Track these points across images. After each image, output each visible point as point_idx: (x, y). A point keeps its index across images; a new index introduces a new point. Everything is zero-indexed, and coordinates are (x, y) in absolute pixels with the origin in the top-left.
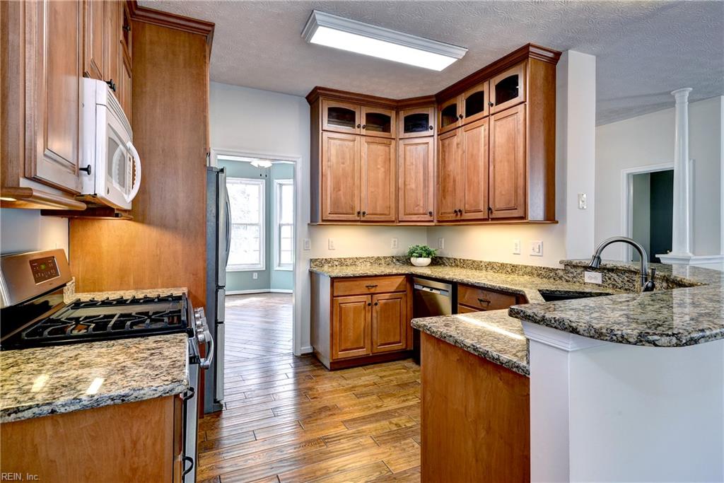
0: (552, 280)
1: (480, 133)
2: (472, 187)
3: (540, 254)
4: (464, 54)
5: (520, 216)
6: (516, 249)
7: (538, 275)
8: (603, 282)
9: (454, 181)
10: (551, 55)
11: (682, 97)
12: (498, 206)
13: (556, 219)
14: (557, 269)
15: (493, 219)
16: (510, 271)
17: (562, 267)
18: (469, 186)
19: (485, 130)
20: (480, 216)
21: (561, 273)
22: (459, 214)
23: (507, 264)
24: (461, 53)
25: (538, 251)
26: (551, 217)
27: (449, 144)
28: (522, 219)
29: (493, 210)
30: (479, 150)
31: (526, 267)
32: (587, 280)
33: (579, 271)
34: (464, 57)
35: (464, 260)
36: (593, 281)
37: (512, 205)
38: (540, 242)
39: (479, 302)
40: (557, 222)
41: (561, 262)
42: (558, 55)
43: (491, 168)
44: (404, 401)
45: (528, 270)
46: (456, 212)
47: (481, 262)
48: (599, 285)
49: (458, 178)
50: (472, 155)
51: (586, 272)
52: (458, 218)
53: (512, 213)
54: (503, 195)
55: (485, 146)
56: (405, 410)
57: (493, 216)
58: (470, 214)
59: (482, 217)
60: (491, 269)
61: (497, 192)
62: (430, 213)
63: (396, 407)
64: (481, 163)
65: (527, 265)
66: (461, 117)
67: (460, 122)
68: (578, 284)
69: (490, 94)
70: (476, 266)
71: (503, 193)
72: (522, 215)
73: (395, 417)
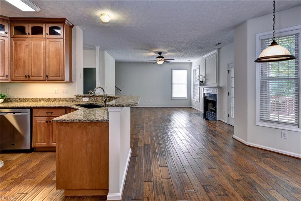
0: (72, 102)
1: (41, 44)
2: (36, 66)
3: (66, 93)
4: (39, 10)
5: (62, 79)
6: (56, 92)
7: (66, 101)
8: (89, 100)
9: (24, 62)
10: (71, 25)
11: (98, 48)
12: (51, 75)
13: (73, 81)
14: (73, 98)
15: (48, 80)
16: (53, 101)
17: (75, 97)
18: (35, 65)
19: (43, 43)
20: (41, 78)
21: (75, 99)
22: (28, 77)
23: (51, 98)
24: (38, 10)
25: (65, 92)
26: (71, 80)
27: (20, 44)
28: (62, 81)
29: (49, 77)
30: (40, 51)
31: (60, 98)
32: (84, 100)
33: (81, 98)
34: (39, 12)
35: (26, 98)
36: (86, 100)
37: (58, 75)
38: (66, 89)
39: (46, 114)
40: (73, 82)
41: (75, 95)
42: (73, 26)
43: (47, 60)
44: (7, 170)
45: (61, 99)
46: (26, 76)
47: (37, 98)
48: (88, 101)
49: (27, 61)
50: (36, 52)
51: (84, 98)
52: (28, 78)
53: (58, 78)
54: (53, 71)
55: (44, 50)
56: (12, 172)
57: (49, 79)
58: (34, 77)
59: (43, 79)
60: (43, 101)
61: (50, 70)
62: (7, 76)
63: (5, 174)
64: (42, 57)
65: (61, 97)
66: (29, 34)
67: (28, 36)
68: (81, 102)
69: (46, 29)
70: (35, 100)
71: (54, 70)
72: (63, 79)
73: (8, 177)
